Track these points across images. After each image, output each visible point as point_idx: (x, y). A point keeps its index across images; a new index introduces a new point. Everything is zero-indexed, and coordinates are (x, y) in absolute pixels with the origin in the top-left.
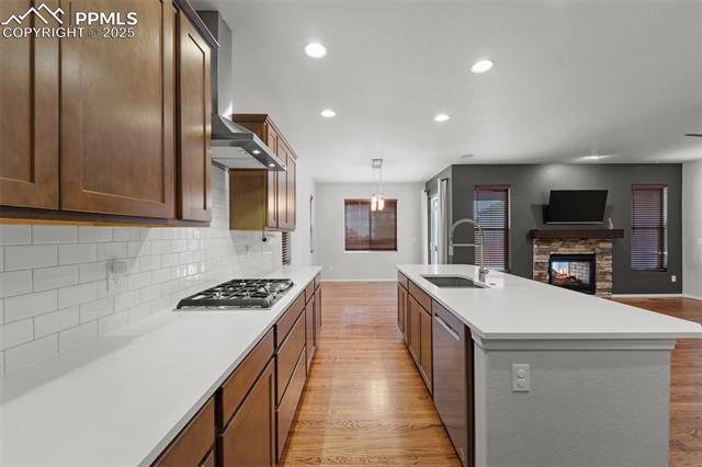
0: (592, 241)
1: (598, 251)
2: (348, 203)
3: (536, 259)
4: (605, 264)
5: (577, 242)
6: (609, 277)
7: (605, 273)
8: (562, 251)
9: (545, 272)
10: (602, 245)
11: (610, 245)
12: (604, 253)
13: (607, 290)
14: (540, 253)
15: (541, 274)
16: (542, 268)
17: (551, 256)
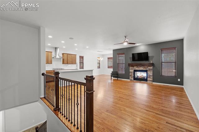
0: (145, 66)
1: (147, 69)
2: (108, 58)
3: (131, 71)
4: (150, 73)
5: (141, 67)
6: (152, 77)
7: (150, 76)
8: (137, 69)
9: (133, 74)
10: (149, 68)
11: (152, 68)
12: (150, 70)
13: (151, 81)
14: (131, 69)
15: (131, 75)
16: (132, 73)
17: (134, 70)
